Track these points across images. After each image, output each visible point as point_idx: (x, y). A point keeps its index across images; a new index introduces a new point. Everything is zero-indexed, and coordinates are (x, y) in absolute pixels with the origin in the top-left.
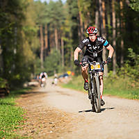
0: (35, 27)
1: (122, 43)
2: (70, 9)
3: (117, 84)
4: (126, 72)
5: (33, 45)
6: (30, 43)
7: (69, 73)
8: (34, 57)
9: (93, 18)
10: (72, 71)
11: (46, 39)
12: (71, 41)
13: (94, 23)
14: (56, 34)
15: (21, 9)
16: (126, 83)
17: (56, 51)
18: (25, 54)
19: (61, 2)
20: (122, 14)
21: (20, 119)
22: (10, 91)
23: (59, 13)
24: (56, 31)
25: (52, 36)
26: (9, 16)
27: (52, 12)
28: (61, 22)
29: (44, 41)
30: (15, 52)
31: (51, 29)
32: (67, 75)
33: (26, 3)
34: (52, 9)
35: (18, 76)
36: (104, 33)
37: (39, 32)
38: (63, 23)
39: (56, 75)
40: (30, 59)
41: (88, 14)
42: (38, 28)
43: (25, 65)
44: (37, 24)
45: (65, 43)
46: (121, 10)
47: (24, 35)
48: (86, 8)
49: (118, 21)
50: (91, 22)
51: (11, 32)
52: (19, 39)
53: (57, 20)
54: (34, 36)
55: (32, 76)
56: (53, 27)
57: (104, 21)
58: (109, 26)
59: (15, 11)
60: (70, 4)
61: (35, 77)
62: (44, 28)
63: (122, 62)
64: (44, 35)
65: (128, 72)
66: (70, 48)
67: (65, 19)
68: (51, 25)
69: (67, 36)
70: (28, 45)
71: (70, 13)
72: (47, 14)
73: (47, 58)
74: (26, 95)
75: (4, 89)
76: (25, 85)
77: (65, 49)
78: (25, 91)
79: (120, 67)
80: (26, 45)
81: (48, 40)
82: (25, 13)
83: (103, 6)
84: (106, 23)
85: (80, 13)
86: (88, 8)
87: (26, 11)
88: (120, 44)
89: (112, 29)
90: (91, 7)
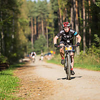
0: (27, 19)
1: (90, 30)
2: (53, 6)
3: (86, 60)
4: (93, 51)
5: (26, 32)
6: (24, 31)
7: (52, 52)
8: (27, 41)
9: (69, 12)
10: (54, 50)
11: (35, 28)
12: (53, 29)
13: (70, 16)
14: (42, 24)
15: (17, 6)
16: (93, 59)
17: (42, 36)
18: (20, 38)
19: (46, 1)
20: (90, 10)
21: (16, 85)
22: (9, 65)
23: (44, 9)
24: (42, 22)
25: (40, 25)
26: (8, 11)
27: (40, 8)
28: (46, 15)
29: (34, 29)
30: (13, 37)
31: (39, 21)
32: (50, 54)
33: (21, 2)
34: (40, 7)
35: (15, 54)
36: (77, 24)
37: (30, 22)
38: (48, 16)
39: (42, 54)
40: (24, 42)
41: (66, 9)
42: (29, 20)
43: (20, 46)
44: (29, 17)
45: (49, 31)
46: (89, 7)
47: (19, 25)
48: (64, 5)
49: (87, 14)
50: (67, 15)
51: (10, 23)
52: (16, 27)
53: (44, 14)
54: (27, 25)
55: (25, 54)
56: (40, 19)
57: (77, 15)
58: (81, 18)
59: (13, 8)
60: (52, 3)
61: (27, 55)
62: (33, 20)
63: (90, 44)
64: (34, 25)
65: (95, 51)
66: (52, 34)
67: (49, 13)
68: (39, 18)
69: (50, 26)
70: (22, 32)
71: (53, 9)
72: (36, 10)
73: (36, 41)
74: (21, 68)
75: (5, 63)
76: (21, 61)
77: (49, 35)
78: (20, 65)
79: (88, 48)
80: (21, 32)
81: (37, 28)
82: (20, 9)
83: (76, 4)
84: (79, 16)
85: (60, 9)
86: (66, 5)
87: (21, 8)
88: (89, 31)
89: (83, 21)
90: (68, 4)
